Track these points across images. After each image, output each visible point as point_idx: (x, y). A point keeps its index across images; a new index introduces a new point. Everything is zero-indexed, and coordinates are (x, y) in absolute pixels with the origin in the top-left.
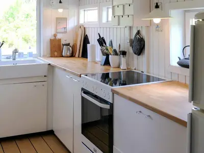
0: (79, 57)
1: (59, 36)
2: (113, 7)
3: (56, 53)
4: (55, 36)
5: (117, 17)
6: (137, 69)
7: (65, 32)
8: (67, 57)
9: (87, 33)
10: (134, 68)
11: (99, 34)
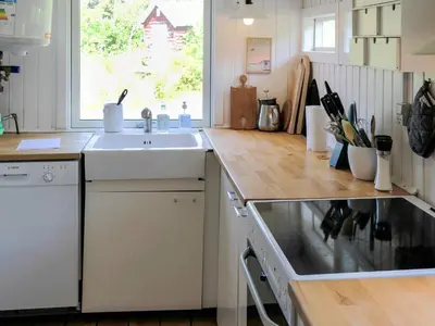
0: (295, 132)
1: (251, 82)
2: (356, 13)
3: (244, 121)
4: (243, 79)
5: (361, 41)
6: (421, 193)
7: (268, 72)
8: (269, 131)
9: (315, 77)
10: (414, 191)
11: (326, 83)
